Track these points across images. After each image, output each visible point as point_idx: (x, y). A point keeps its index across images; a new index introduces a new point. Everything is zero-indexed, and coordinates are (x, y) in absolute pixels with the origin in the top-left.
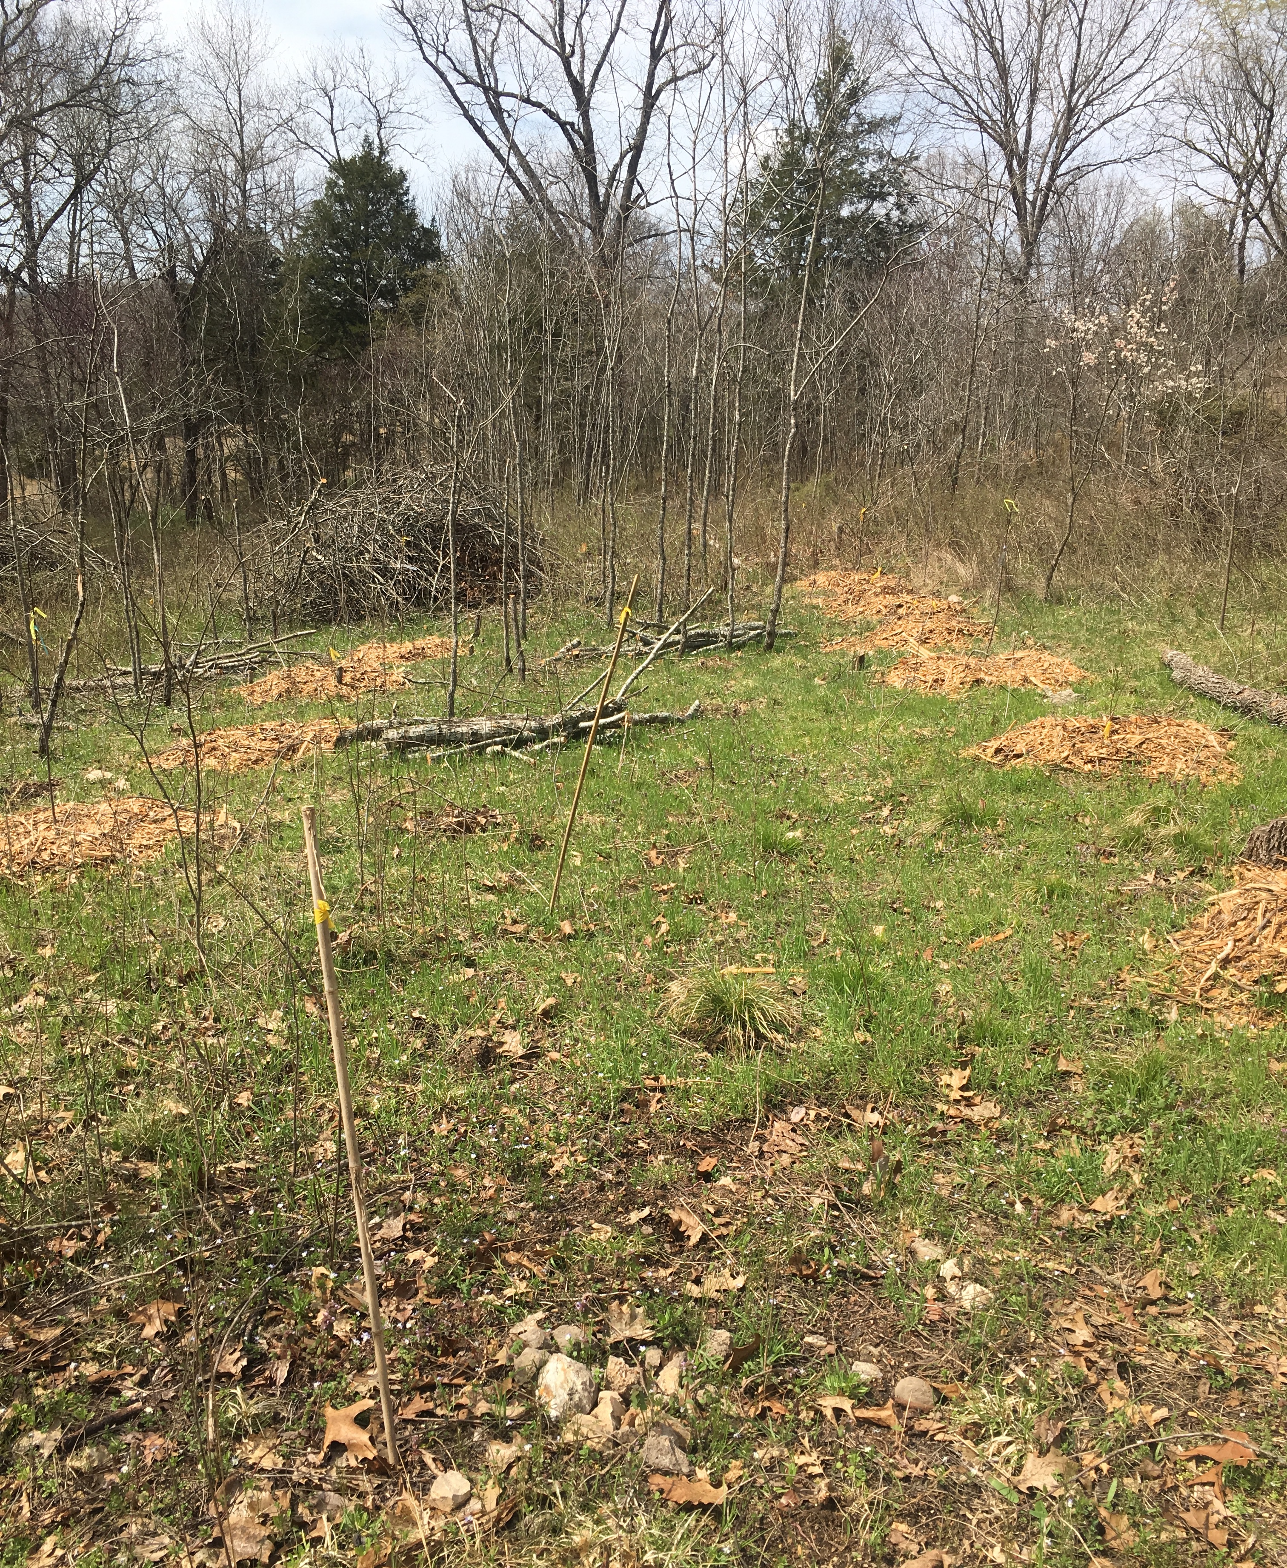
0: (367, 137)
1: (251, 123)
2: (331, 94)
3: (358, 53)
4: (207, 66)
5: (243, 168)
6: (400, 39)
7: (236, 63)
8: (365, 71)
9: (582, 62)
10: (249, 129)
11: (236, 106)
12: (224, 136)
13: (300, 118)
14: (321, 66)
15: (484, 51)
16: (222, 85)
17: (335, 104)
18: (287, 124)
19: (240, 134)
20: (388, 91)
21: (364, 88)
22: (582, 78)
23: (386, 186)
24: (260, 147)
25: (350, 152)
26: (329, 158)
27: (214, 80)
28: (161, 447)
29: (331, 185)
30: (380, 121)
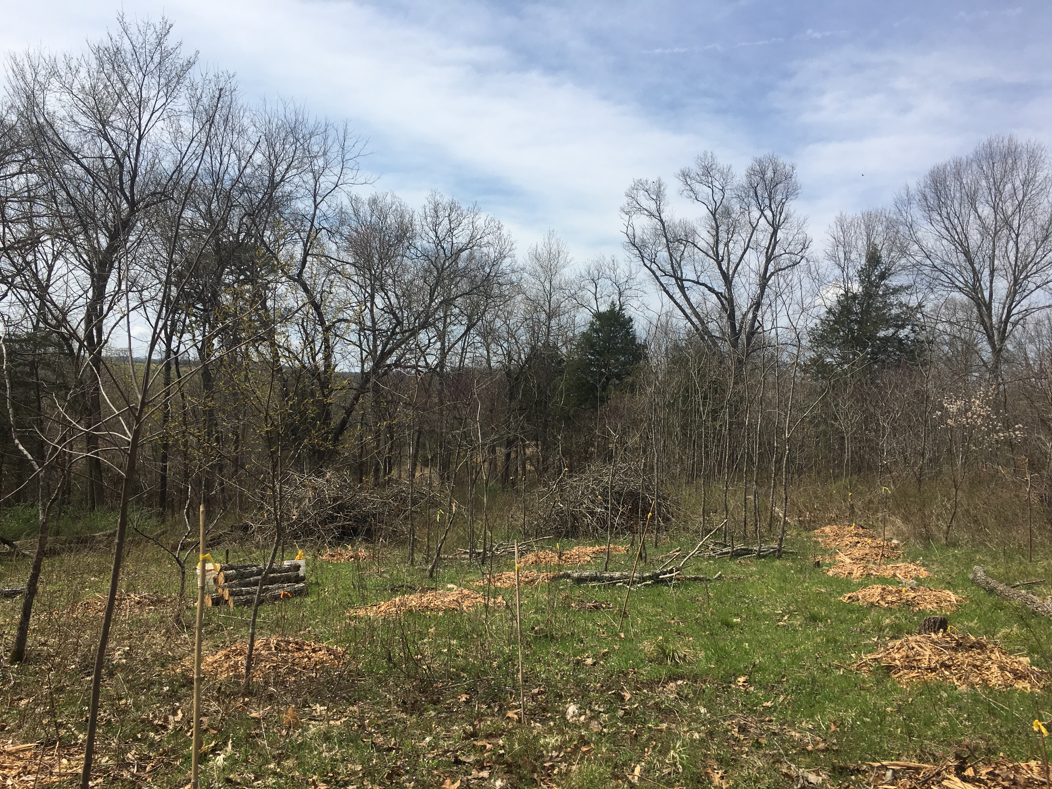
0: (613, 302)
1: (555, 297)
2: (597, 282)
3: (611, 262)
4: (536, 271)
5: (549, 317)
6: (632, 257)
7: (550, 270)
8: (615, 270)
9: (729, 264)
10: (554, 298)
11: (549, 289)
12: (542, 302)
13: (580, 293)
14: (592, 269)
15: (676, 260)
16: (542, 280)
17: (598, 286)
18: (573, 296)
19: (549, 302)
20: (625, 279)
21: (613, 278)
22: (728, 271)
23: (620, 325)
24: (559, 307)
25: (604, 308)
26: (593, 311)
27: (539, 278)
28: (494, 452)
29: (592, 324)
30: (620, 294)
